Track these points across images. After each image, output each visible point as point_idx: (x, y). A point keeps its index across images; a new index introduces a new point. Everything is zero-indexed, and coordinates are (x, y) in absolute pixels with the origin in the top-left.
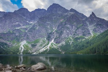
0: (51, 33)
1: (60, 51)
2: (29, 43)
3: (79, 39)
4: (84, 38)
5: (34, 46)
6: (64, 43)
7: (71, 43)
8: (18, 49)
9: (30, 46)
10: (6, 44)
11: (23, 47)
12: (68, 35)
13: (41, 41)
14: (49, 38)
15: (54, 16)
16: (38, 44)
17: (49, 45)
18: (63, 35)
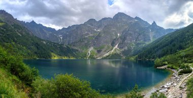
0: (115, 39)
1: (122, 55)
2: (95, 48)
3: (140, 44)
4: (143, 44)
5: (99, 51)
6: (126, 48)
7: (132, 47)
8: (86, 55)
9: (96, 51)
10: (77, 50)
11: (90, 53)
12: (131, 41)
13: (106, 47)
14: (113, 44)
15: (119, 23)
16: (103, 50)
17: (112, 51)
18: (126, 41)
